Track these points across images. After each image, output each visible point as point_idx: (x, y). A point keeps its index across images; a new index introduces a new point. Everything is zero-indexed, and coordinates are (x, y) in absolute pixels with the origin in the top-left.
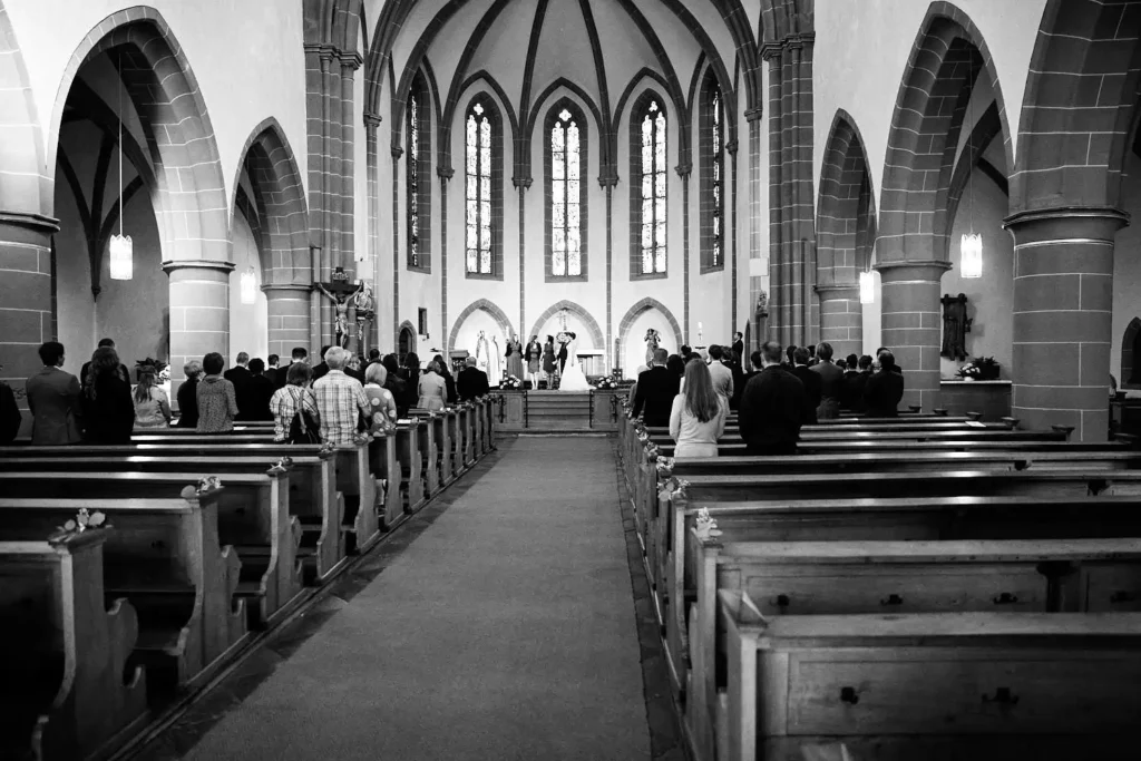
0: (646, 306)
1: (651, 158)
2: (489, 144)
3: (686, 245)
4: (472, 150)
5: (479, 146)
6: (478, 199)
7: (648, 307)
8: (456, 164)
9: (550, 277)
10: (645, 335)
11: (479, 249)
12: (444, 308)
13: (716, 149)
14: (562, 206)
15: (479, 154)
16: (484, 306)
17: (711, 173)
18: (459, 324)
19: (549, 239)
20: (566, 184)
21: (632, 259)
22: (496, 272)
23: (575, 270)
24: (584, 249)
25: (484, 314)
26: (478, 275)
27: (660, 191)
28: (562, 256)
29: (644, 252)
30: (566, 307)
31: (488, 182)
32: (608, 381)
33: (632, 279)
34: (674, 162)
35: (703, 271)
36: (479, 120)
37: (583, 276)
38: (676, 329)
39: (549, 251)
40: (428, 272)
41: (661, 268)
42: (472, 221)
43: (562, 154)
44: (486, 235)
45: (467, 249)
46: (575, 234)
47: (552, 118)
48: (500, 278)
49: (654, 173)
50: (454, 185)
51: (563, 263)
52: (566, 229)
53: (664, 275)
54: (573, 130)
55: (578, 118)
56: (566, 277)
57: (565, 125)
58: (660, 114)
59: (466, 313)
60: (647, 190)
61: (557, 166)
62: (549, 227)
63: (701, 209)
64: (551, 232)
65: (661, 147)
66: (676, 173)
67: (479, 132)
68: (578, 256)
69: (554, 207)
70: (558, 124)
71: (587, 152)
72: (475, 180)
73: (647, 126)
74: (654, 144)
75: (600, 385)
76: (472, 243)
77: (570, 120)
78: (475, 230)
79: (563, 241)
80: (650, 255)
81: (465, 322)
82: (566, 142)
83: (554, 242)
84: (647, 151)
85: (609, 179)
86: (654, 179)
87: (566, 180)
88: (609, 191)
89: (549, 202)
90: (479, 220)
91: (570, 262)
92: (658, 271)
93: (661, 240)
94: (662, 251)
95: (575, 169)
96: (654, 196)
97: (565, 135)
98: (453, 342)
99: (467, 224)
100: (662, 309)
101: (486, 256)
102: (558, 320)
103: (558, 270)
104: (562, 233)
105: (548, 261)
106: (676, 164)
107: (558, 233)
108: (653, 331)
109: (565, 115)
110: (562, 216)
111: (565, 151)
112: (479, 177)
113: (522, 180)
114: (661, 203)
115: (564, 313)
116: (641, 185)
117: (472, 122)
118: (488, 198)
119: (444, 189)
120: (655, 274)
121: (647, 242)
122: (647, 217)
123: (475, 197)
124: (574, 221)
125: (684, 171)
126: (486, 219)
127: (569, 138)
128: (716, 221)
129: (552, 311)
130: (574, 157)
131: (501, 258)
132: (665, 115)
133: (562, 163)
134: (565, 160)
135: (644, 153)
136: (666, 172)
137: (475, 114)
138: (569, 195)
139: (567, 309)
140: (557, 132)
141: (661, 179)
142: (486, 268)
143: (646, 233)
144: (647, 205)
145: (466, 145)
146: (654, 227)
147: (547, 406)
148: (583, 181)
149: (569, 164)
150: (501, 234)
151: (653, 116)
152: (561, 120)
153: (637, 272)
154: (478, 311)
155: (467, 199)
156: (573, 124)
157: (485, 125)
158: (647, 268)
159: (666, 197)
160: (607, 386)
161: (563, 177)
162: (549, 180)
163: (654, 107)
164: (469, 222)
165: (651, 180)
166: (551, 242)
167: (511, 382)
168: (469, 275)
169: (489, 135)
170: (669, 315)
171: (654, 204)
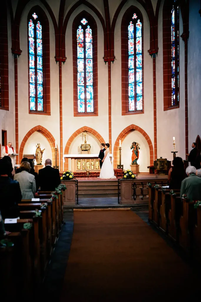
0: (131, 129)
1: (133, 46)
2: (41, 37)
3: (155, 94)
4: (31, 40)
5: (35, 38)
6: (36, 68)
7: (132, 130)
8: (22, 47)
9: (77, 114)
10: (131, 145)
11: (36, 97)
12: (17, 131)
13: (173, 39)
14: (83, 74)
15: (35, 42)
16: (40, 130)
17: (170, 53)
18: (25, 139)
19: (76, 92)
20: (85, 61)
21: (123, 103)
22: (46, 111)
23: (90, 109)
24: (95, 98)
25: (39, 135)
26: (36, 112)
27: (139, 64)
28: (83, 101)
29: (130, 99)
30: (86, 130)
31: (41, 59)
32: (130, 173)
33: (123, 114)
34: (147, 47)
35: (165, 109)
36: (35, 22)
37: (95, 113)
38: (149, 142)
39: (76, 98)
40: (7, 109)
41: (139, 108)
42: (32, 81)
43: (82, 44)
44: (40, 89)
45: (30, 97)
46: (90, 89)
47: (77, 24)
48: (49, 114)
49: (135, 55)
50: (22, 59)
51: (83, 106)
52: (85, 87)
53: (142, 112)
54: (89, 30)
55: (92, 24)
56: (86, 114)
57: (84, 27)
58: (139, 21)
59: (30, 134)
60: (131, 64)
61: (80, 50)
62: (75, 85)
63: (164, 74)
64: (77, 88)
65: (139, 39)
66: (148, 54)
67: (35, 30)
68: (92, 101)
69: (78, 74)
70: (80, 27)
71: (97, 42)
72: (33, 57)
73: (131, 28)
74: (135, 38)
75: (125, 176)
76: (32, 94)
77: (87, 24)
78: (34, 86)
79: (83, 93)
80: (133, 101)
81: (29, 139)
82: (85, 37)
83: (79, 94)
84: (131, 41)
85: (109, 58)
86: (135, 58)
87: (85, 58)
88: (109, 64)
89: (75, 71)
90: (36, 80)
91: (88, 105)
92: (138, 109)
93: (139, 92)
94: (141, 99)
95: (90, 53)
96: (135, 67)
97: (84, 33)
98: (22, 150)
99: (29, 83)
100: (141, 131)
101: (41, 101)
102: (81, 137)
103: (81, 109)
104: (83, 88)
105: (76, 105)
106: (149, 48)
107: (81, 89)
108: (135, 143)
109: (84, 21)
110: (83, 79)
111: (84, 42)
112: (36, 55)
113: (61, 58)
114: (139, 71)
115: (85, 133)
116: (128, 61)
117: (31, 24)
118: (41, 68)
119: (16, 62)
120: (136, 112)
121: (131, 94)
122: (131, 80)
123: (33, 67)
124: (90, 82)
125: (153, 52)
126: (40, 80)
127: (87, 35)
128: (173, 81)
129: (78, 132)
130: (89, 45)
131: (49, 102)
132: (142, 21)
133: (83, 49)
134: (84, 47)
135: (129, 43)
136: (142, 54)
137: (33, 18)
138: (87, 67)
139: (86, 131)
140: (80, 31)
141: (139, 58)
142: (40, 108)
143: (131, 88)
144: (131, 72)
145: (28, 37)
146: (135, 85)
147: (85, 188)
148: (95, 59)
149: (86, 50)
150: (49, 89)
151: (135, 22)
152: (82, 24)
153: (126, 110)
154: (36, 132)
155: (29, 68)
156: (89, 27)
157: (39, 26)
158: (132, 108)
159: (143, 68)
160: (129, 177)
161: (83, 57)
162: (75, 58)
163: (135, 16)
164: (31, 81)
165: (133, 58)
166: (77, 94)
167: (68, 175)
168: (31, 112)
169: (41, 32)
170: (145, 134)
171: (135, 73)
